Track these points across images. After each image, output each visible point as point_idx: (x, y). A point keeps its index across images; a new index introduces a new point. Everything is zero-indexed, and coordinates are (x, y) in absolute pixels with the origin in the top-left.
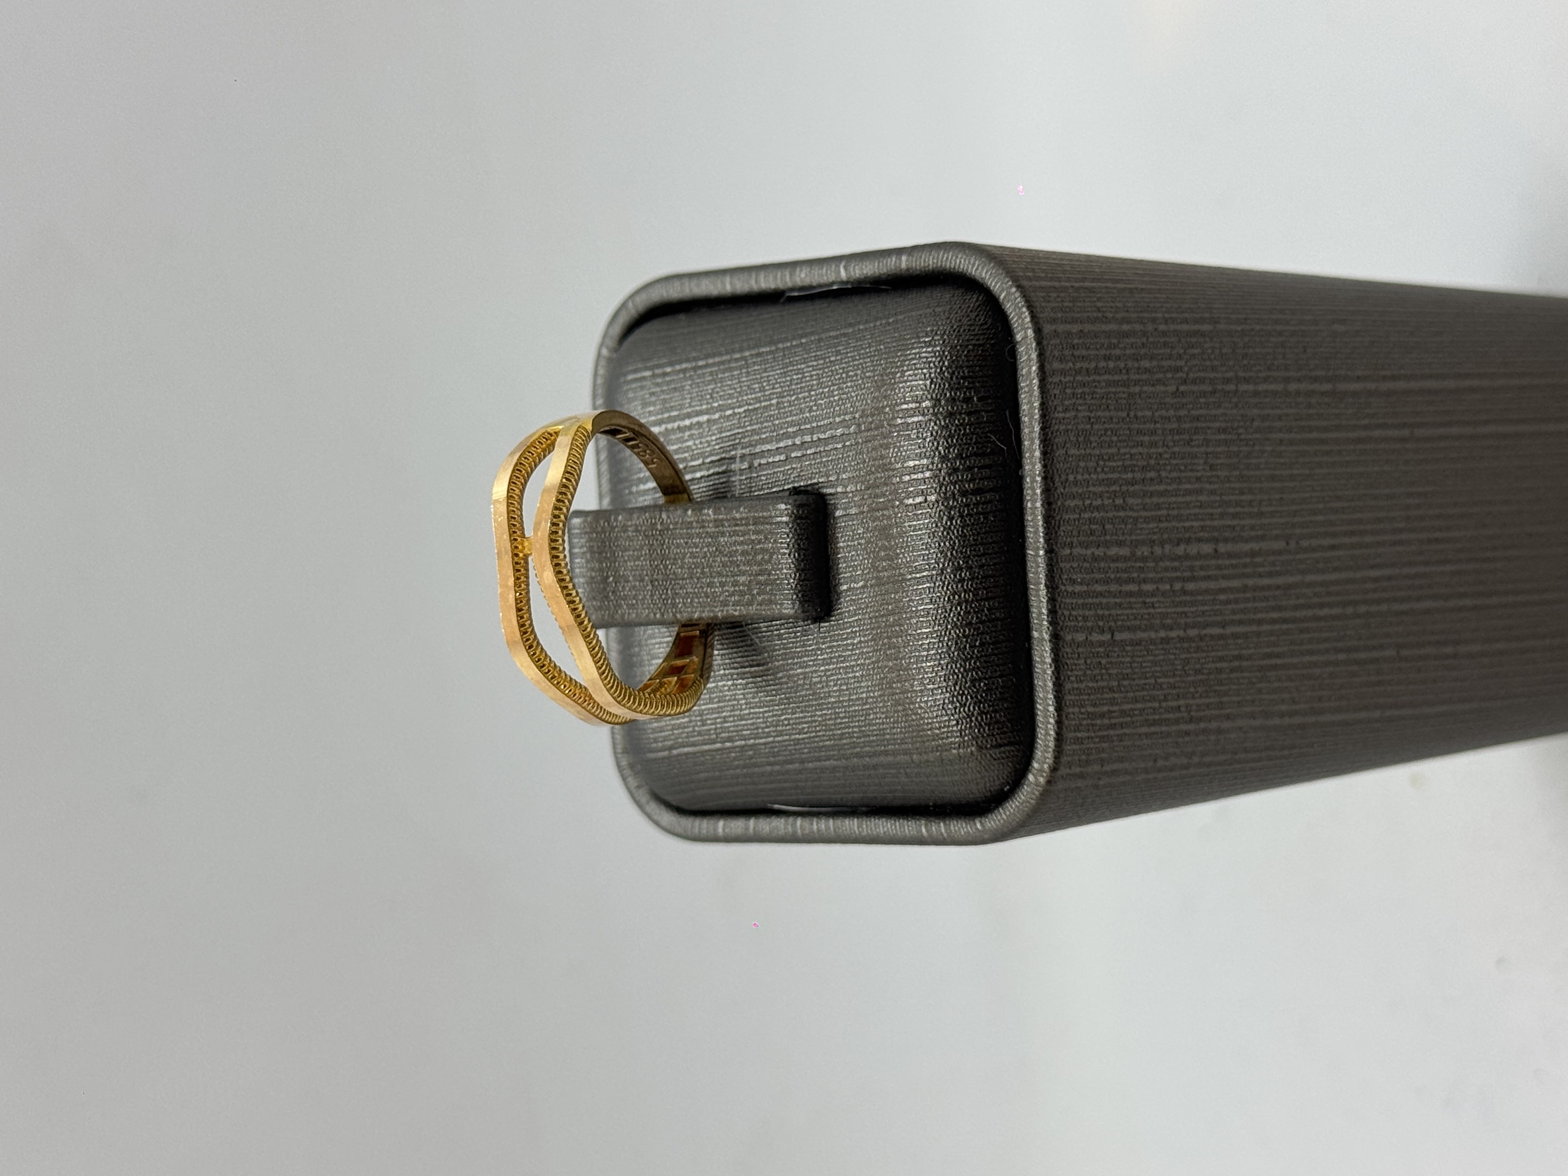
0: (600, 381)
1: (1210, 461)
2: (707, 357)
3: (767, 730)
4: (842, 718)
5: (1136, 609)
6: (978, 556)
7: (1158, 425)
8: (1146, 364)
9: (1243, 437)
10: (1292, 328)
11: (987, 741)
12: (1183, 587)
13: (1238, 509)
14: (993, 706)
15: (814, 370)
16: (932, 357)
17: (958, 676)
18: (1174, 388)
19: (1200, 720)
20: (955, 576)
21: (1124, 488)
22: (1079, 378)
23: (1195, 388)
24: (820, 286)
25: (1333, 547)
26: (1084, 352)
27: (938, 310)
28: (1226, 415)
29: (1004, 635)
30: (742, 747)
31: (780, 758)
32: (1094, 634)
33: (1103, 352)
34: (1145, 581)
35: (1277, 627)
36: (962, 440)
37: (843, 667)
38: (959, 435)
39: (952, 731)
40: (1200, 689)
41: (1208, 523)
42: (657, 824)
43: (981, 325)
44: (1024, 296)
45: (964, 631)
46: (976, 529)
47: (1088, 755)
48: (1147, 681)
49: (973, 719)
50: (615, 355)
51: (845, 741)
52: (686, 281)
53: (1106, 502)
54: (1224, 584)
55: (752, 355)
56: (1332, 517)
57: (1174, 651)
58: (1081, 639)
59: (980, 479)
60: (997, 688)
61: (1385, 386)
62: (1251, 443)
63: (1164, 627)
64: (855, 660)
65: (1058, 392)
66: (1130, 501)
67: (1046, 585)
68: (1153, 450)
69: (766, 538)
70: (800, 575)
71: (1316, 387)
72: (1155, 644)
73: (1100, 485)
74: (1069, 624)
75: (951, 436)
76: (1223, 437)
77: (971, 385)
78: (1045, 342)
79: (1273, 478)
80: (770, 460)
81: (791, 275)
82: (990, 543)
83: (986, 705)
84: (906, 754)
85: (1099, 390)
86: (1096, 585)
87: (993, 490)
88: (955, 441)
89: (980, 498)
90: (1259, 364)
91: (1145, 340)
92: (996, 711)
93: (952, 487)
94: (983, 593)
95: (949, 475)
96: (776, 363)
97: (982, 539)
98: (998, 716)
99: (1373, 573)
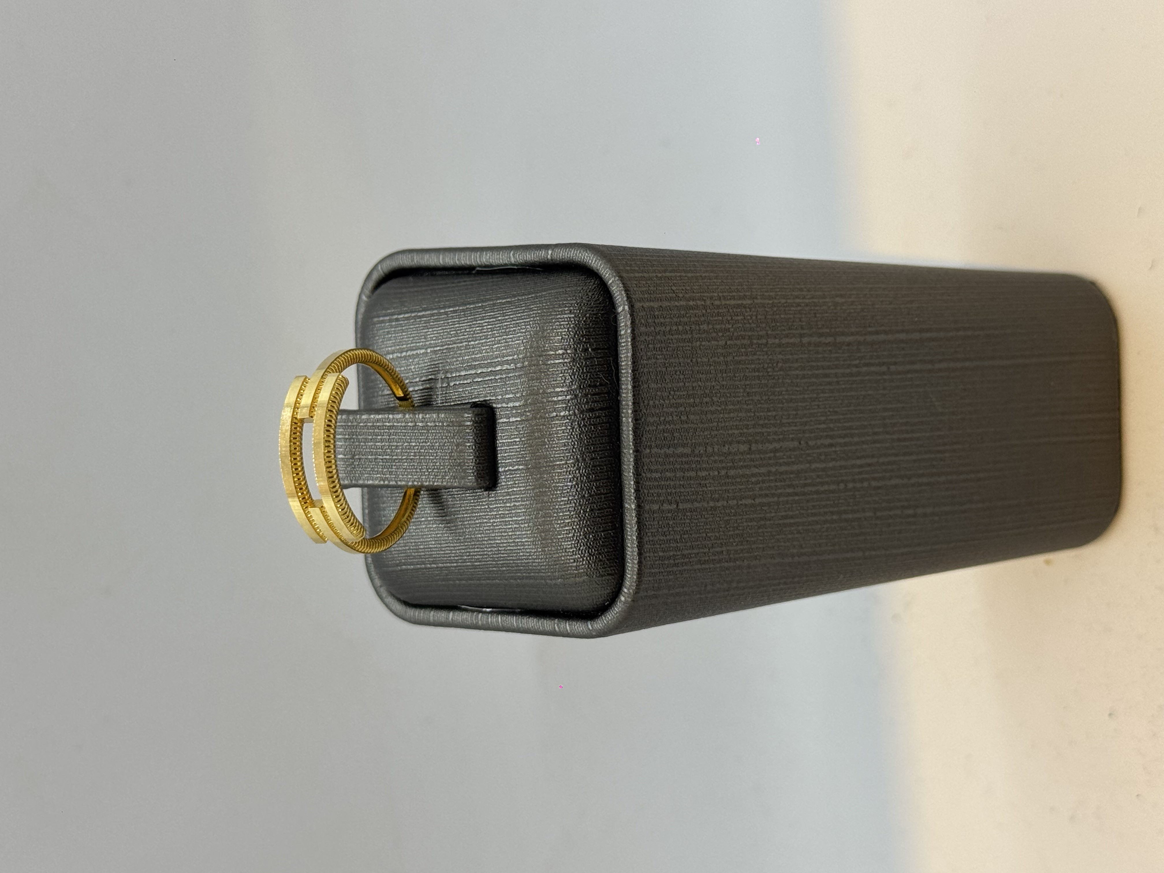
0: (360, 317)
1: (747, 390)
2: (425, 310)
3: (456, 558)
4: (503, 554)
5: (694, 488)
6: (590, 453)
7: (712, 367)
8: (704, 327)
9: (770, 374)
10: (807, 301)
11: (593, 573)
12: (727, 473)
13: (766, 422)
14: (598, 550)
15: (489, 325)
16: (562, 321)
17: (575, 531)
18: (724, 343)
19: (735, 560)
20: (575, 466)
21: (687, 409)
22: (658, 337)
23: (738, 342)
24: (498, 266)
25: (831, 445)
26: (662, 320)
27: (567, 289)
28: (759, 359)
29: (606, 505)
30: (441, 568)
31: (465, 576)
32: (665, 505)
33: (675, 320)
34: (700, 469)
35: (791, 498)
36: (580, 376)
37: (503, 521)
38: (579, 373)
39: (571, 566)
40: (736, 540)
41: (745, 431)
42: (392, 611)
43: (596, 301)
44: (623, 284)
45: (580, 501)
46: (589, 435)
47: (659, 583)
48: (700, 535)
49: (585, 558)
50: (368, 301)
51: (504, 569)
52: (415, 255)
53: (675, 418)
54: (756, 471)
55: (451, 311)
56: (832, 425)
57: (720, 515)
58: (655, 508)
59: (592, 402)
60: (600, 539)
61: (869, 338)
62: (776, 378)
63: (713, 499)
64: (511, 517)
65: (643, 347)
66: (692, 417)
67: (633, 473)
68: (709, 384)
70: (476, 460)
71: (823, 340)
72: (707, 511)
73: (671, 407)
74: (648, 498)
75: (574, 374)
76: (757, 374)
77: (587, 341)
78: (636, 314)
79: (791, 400)
80: (462, 382)
81: (480, 257)
82: (598, 444)
83: (593, 550)
84: (542, 579)
85: (672, 345)
86: (667, 473)
87: (601, 409)
88: (576, 377)
89: (592, 415)
90: (783, 325)
91: (704, 311)
92: (600, 553)
93: (574, 407)
94: (592, 477)
95: (572, 399)
96: (466, 318)
97: (593, 441)
98: (601, 557)
99: (859, 462)
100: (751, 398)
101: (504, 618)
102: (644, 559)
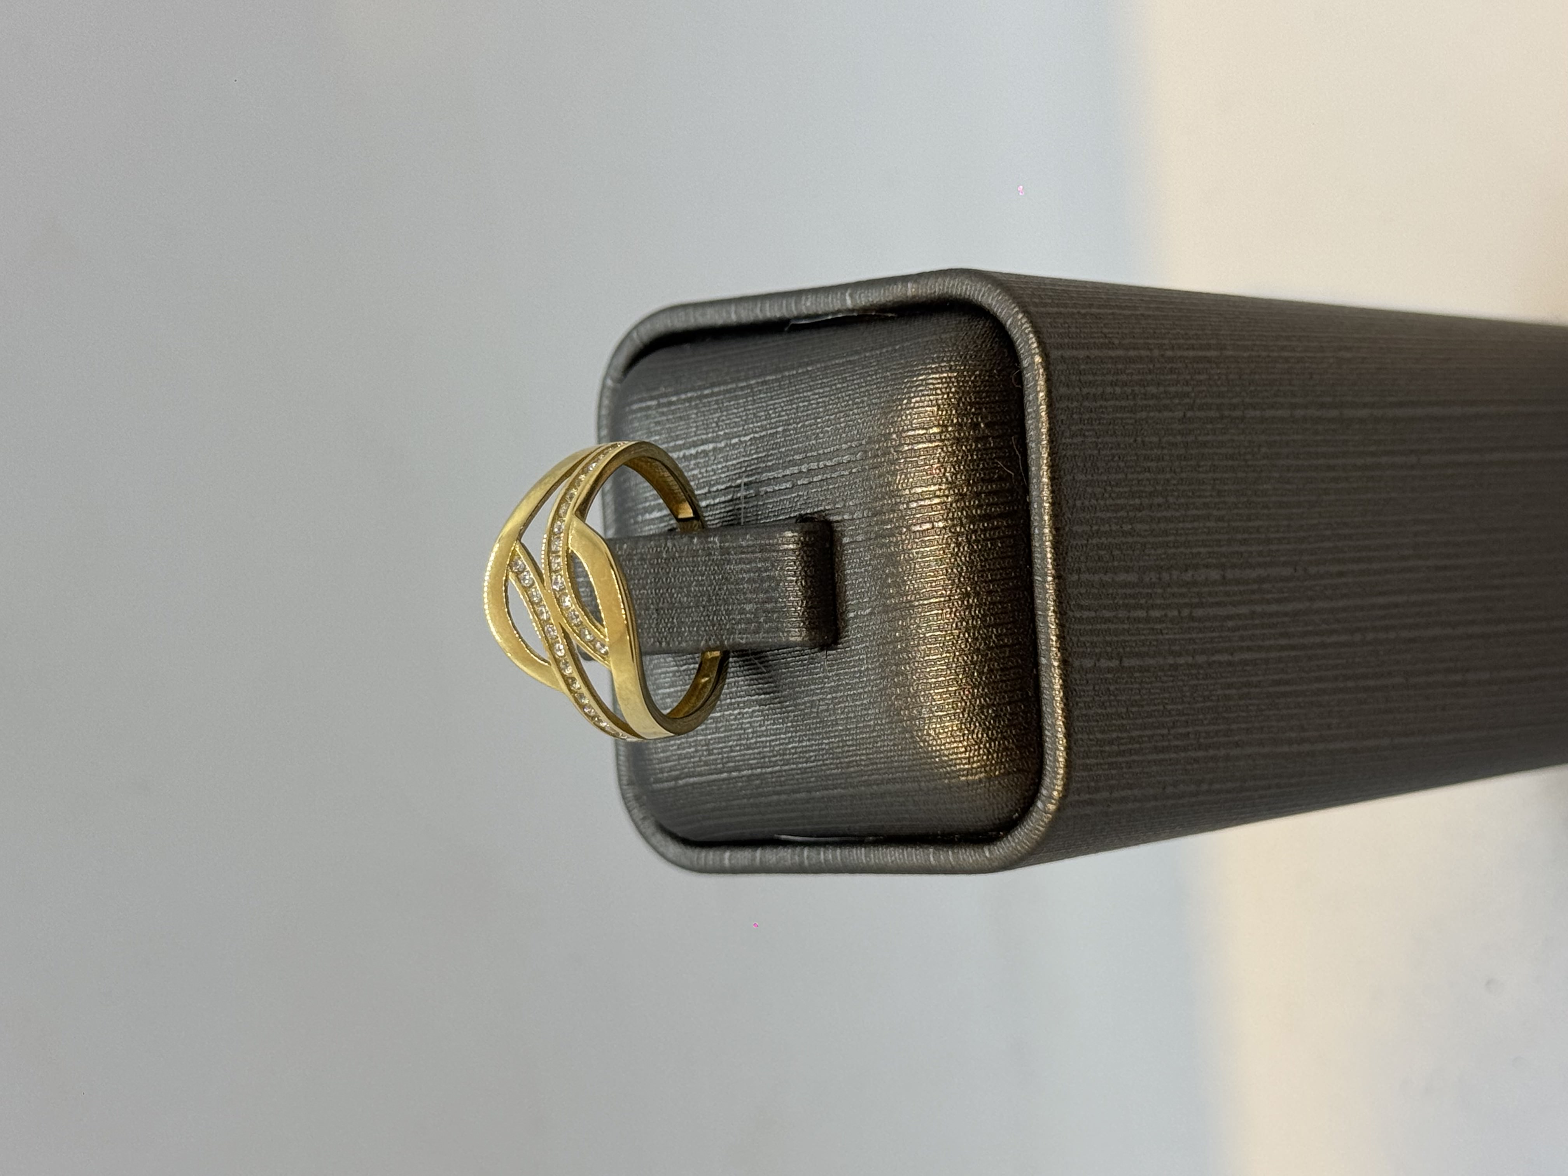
0: (604, 412)
1: (1217, 487)
2: (713, 385)
3: (774, 759)
4: (849, 746)
5: (1144, 634)
6: (986, 582)
7: (1165, 451)
8: (1152, 390)
9: (1250, 463)
10: (1298, 355)
11: (995, 768)
12: (1191, 613)
13: (1246, 536)
14: (1001, 732)
15: (820, 398)
16: (939, 383)
17: (966, 703)
18: (1181, 414)
19: (1208, 747)
20: (963, 602)
21: (1131, 514)
22: (1086, 404)
23: (1202, 414)
24: (826, 314)
25: (1341, 574)
26: (1091, 378)
27: (943, 336)
28: (1233, 441)
29: (1012, 662)
30: (749, 776)
31: (787, 787)
32: (1103, 661)
33: (1110, 378)
34: (1153, 607)
35: (1285, 654)
36: (969, 466)
37: (850, 695)
38: (966, 461)
39: (961, 758)
40: (1208, 716)
41: (1216, 549)
42: (663, 855)
43: (988, 351)
44: (1031, 322)
46: (983, 555)
47: (1097, 781)
48: (1155, 708)
49: (982, 746)
50: (619, 385)
51: (852, 769)
52: (691, 311)
53: (1114, 528)
54: (1232, 610)
55: (758, 383)
56: (1340, 544)
57: (1183, 678)
58: (1089, 666)
59: (988, 505)
60: (1005, 715)
61: (1390, 413)
62: (1259, 469)
63: (1172, 653)
64: (862, 688)
65: (1065, 418)
66: (1138, 526)
67: (1053, 611)
68: (1160, 476)
69: (773, 566)
70: (807, 602)
71: (1323, 413)
72: (1163, 670)
73: (1108, 511)
74: (1077, 650)
75: (958, 462)
76: (1230, 463)
77: (978, 411)
78: (1052, 368)
79: (1280, 505)
80: (777, 488)
81: (796, 303)
82: (998, 569)
83: (994, 732)
84: (914, 781)
85: (1106, 416)
86: (1104, 611)
87: (1001, 516)
88: (962, 467)
89: (988, 524)
90: (1266, 391)
91: (1151, 366)
92: (1004, 738)
93: (960, 514)
94: (990, 619)
95: (957, 501)
96: (782, 391)
97: (989, 565)
98: (1006, 743)
99: (1381, 600)
100: (1222, 499)
101: (846, 851)
102: (1075, 744)
